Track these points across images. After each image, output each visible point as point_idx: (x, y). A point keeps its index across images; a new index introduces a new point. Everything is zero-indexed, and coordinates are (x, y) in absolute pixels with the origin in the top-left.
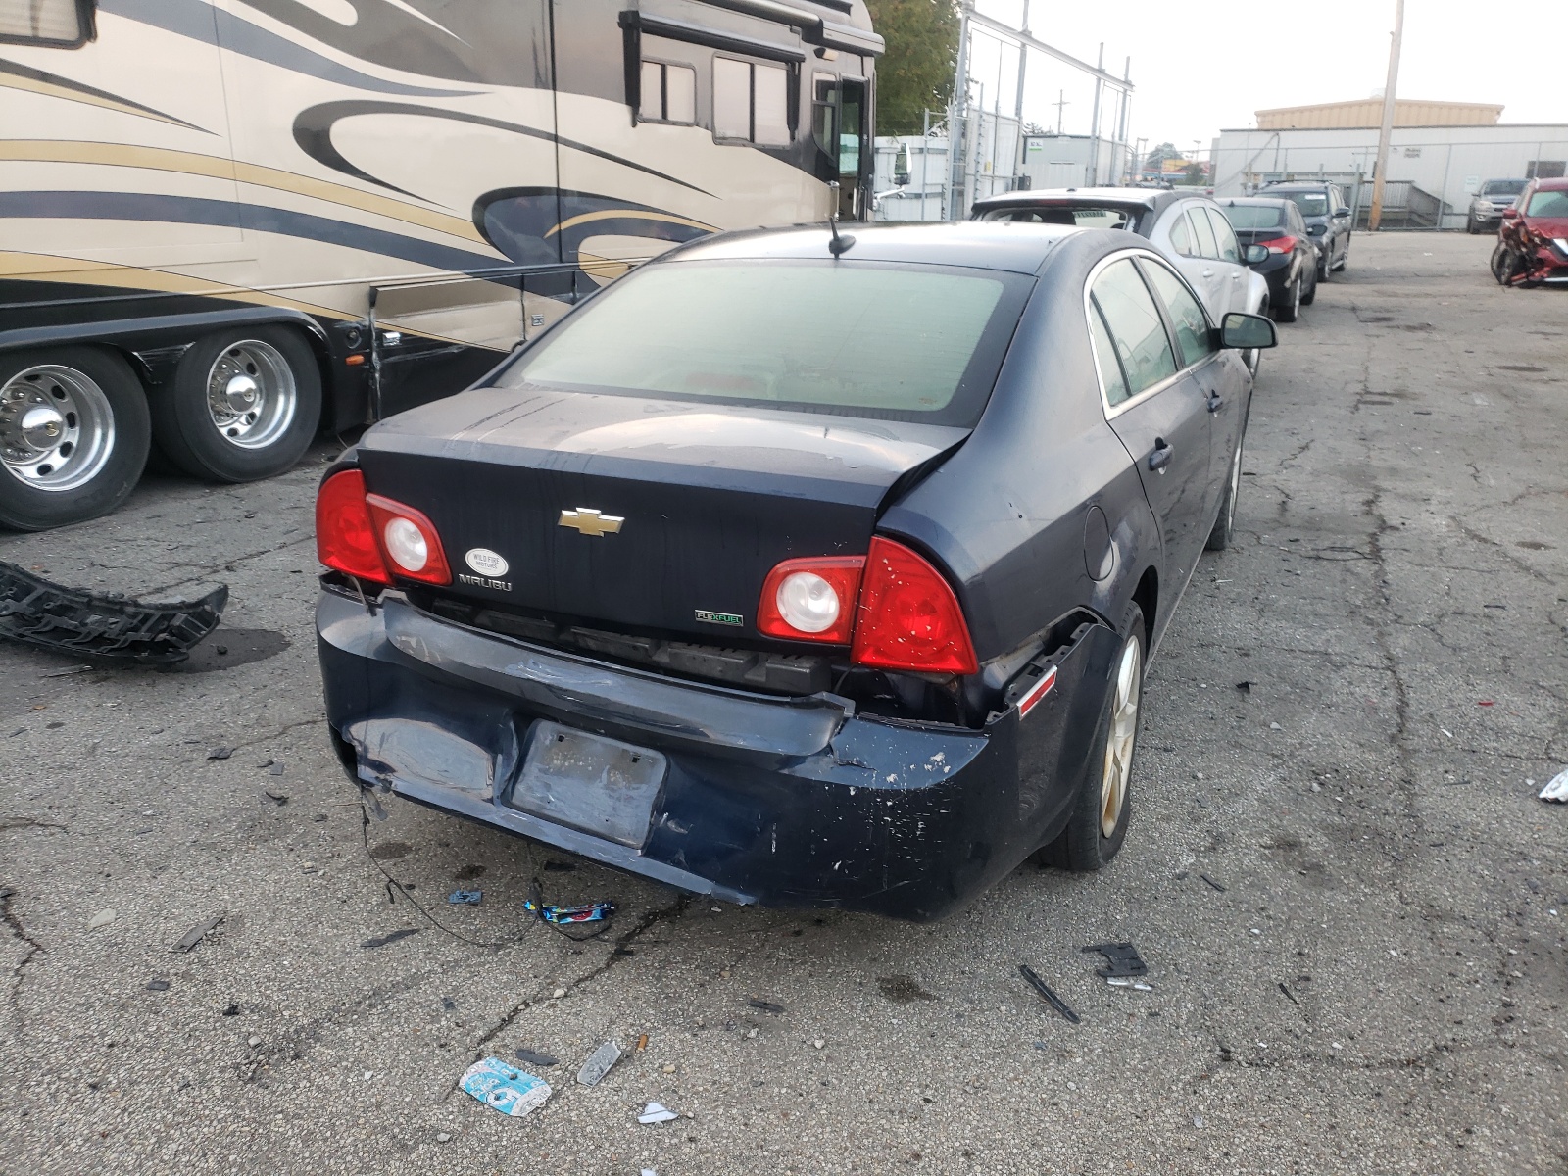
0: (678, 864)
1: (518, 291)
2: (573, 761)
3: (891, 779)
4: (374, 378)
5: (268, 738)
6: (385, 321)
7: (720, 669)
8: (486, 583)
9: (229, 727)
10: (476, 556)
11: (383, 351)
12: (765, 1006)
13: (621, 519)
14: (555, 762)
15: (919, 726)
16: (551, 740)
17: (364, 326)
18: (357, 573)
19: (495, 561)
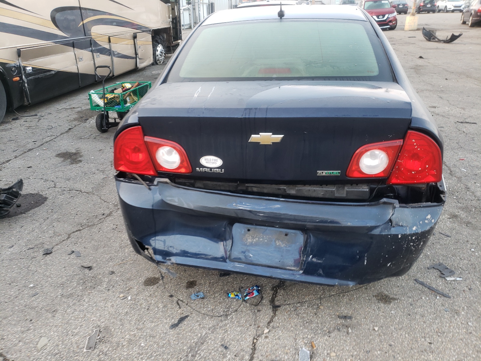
0: (320, 275)
1: (73, 48)
2: (257, 239)
3: (414, 228)
4: (24, 86)
5: (64, 240)
6: (25, 63)
7: (323, 193)
8: (211, 170)
9: (43, 239)
10: (205, 160)
11: (26, 75)
12: (345, 317)
13: (282, 136)
14: (249, 240)
15: (420, 206)
16: (244, 231)
17: (17, 65)
18: (136, 172)
19: (217, 160)
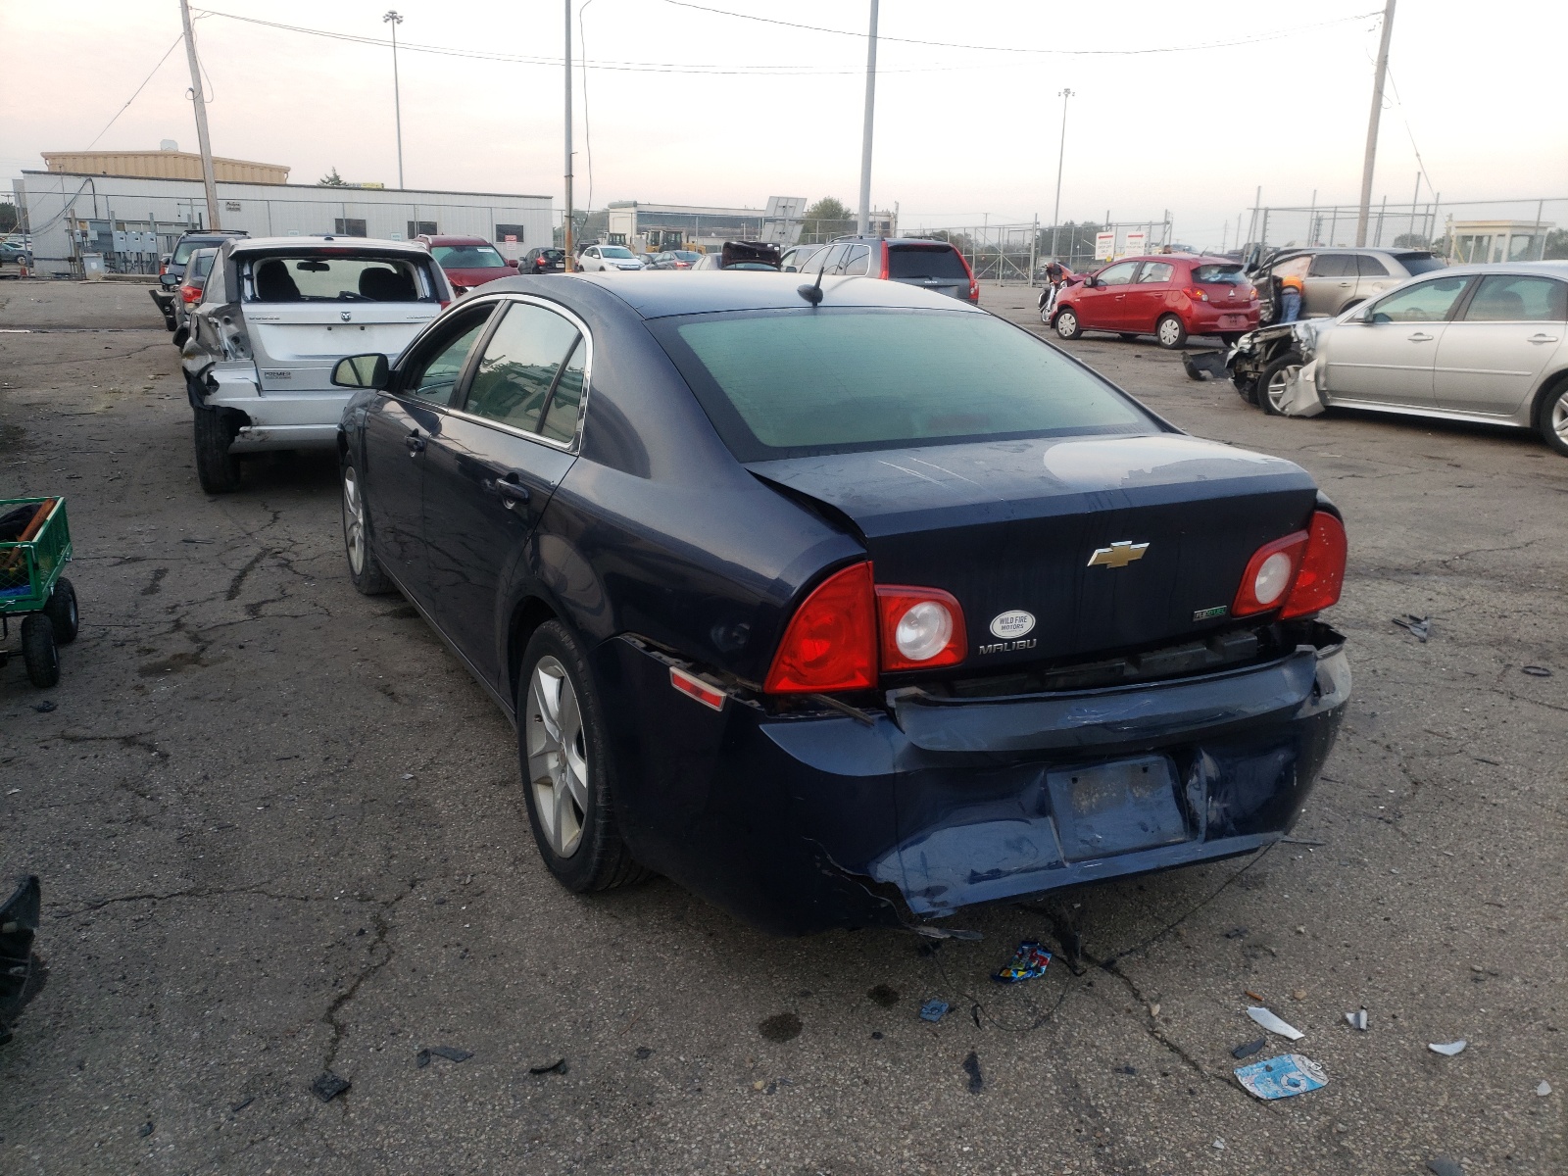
5: (336, 1040)
8: (1010, 645)
9: (242, 1063)
10: (1002, 621)
13: (1147, 545)
16: (1068, 786)
18: (825, 687)
19: (1023, 619)
